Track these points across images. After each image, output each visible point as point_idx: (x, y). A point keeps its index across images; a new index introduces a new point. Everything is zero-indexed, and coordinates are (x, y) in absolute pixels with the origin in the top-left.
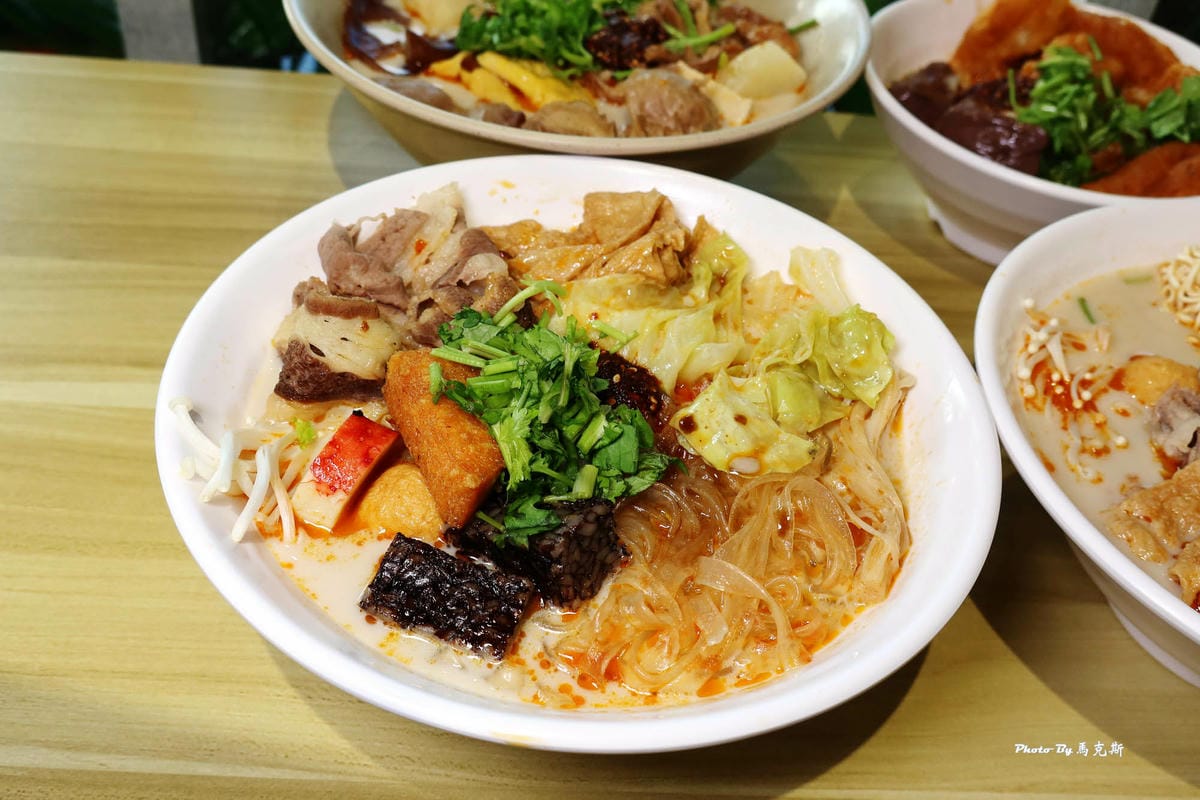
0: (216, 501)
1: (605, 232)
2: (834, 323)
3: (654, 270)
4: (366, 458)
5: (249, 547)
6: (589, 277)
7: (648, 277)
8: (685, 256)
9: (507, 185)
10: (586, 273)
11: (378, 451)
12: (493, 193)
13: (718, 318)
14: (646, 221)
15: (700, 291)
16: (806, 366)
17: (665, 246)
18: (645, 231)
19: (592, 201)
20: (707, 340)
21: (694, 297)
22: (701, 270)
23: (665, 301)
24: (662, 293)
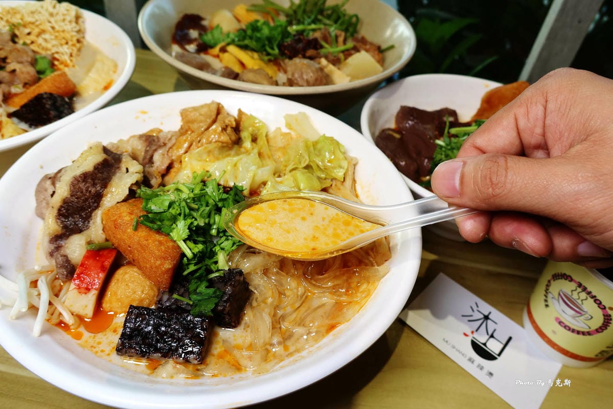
0: (20, 317)
1: (194, 126)
2: (315, 144)
3: (224, 138)
4: (103, 268)
5: (46, 338)
6: (194, 149)
7: (222, 143)
8: (237, 129)
9: (144, 113)
10: (191, 148)
11: (108, 263)
12: (137, 117)
13: (260, 154)
14: (214, 117)
15: (247, 144)
16: (308, 167)
17: (227, 126)
18: (214, 121)
19: (184, 113)
20: (259, 167)
21: (245, 148)
22: (245, 135)
23: (232, 152)
24: (230, 149)
